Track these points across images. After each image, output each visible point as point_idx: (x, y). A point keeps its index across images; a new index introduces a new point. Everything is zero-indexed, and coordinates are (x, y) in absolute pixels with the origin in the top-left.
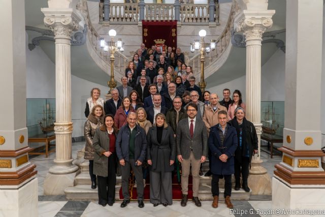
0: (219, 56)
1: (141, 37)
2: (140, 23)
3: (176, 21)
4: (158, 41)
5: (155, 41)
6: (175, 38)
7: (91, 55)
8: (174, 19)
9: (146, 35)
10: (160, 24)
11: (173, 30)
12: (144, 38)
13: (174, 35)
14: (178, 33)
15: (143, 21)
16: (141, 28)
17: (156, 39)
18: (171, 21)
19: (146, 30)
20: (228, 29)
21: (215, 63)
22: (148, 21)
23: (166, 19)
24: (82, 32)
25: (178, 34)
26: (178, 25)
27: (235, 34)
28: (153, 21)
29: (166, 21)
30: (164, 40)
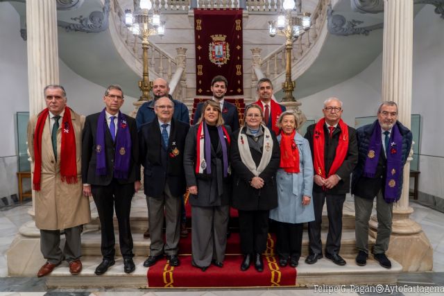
0: (304, 54)
1: (193, 31)
2: (192, 12)
3: (241, 9)
4: (216, 38)
5: (212, 36)
6: (240, 33)
7: (119, 51)
8: (238, 6)
9: (199, 28)
10: (219, 14)
11: (238, 22)
12: (197, 33)
13: (238, 28)
14: (244, 24)
15: (195, 9)
16: (193, 19)
17: (214, 34)
18: (234, 9)
19: (199, 22)
20: (319, 12)
21: (300, 63)
22: (202, 9)
23: (227, 6)
24: (102, 11)
25: (244, 28)
26: (244, 15)
27: (334, 14)
28: (209, 9)
29: (228, 9)
30: (225, 36)
